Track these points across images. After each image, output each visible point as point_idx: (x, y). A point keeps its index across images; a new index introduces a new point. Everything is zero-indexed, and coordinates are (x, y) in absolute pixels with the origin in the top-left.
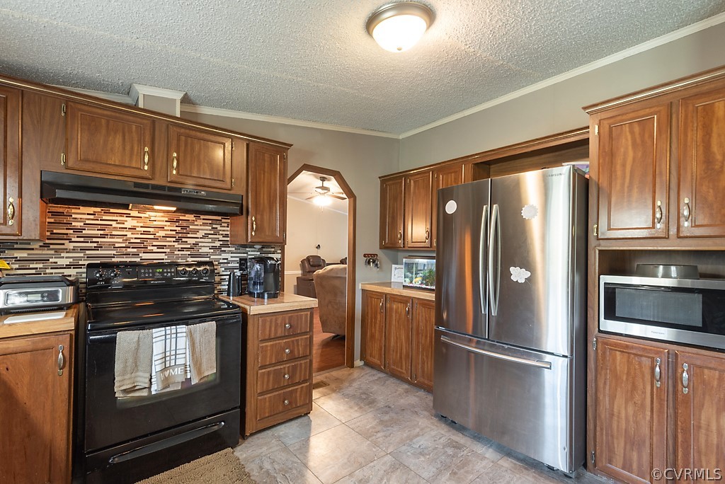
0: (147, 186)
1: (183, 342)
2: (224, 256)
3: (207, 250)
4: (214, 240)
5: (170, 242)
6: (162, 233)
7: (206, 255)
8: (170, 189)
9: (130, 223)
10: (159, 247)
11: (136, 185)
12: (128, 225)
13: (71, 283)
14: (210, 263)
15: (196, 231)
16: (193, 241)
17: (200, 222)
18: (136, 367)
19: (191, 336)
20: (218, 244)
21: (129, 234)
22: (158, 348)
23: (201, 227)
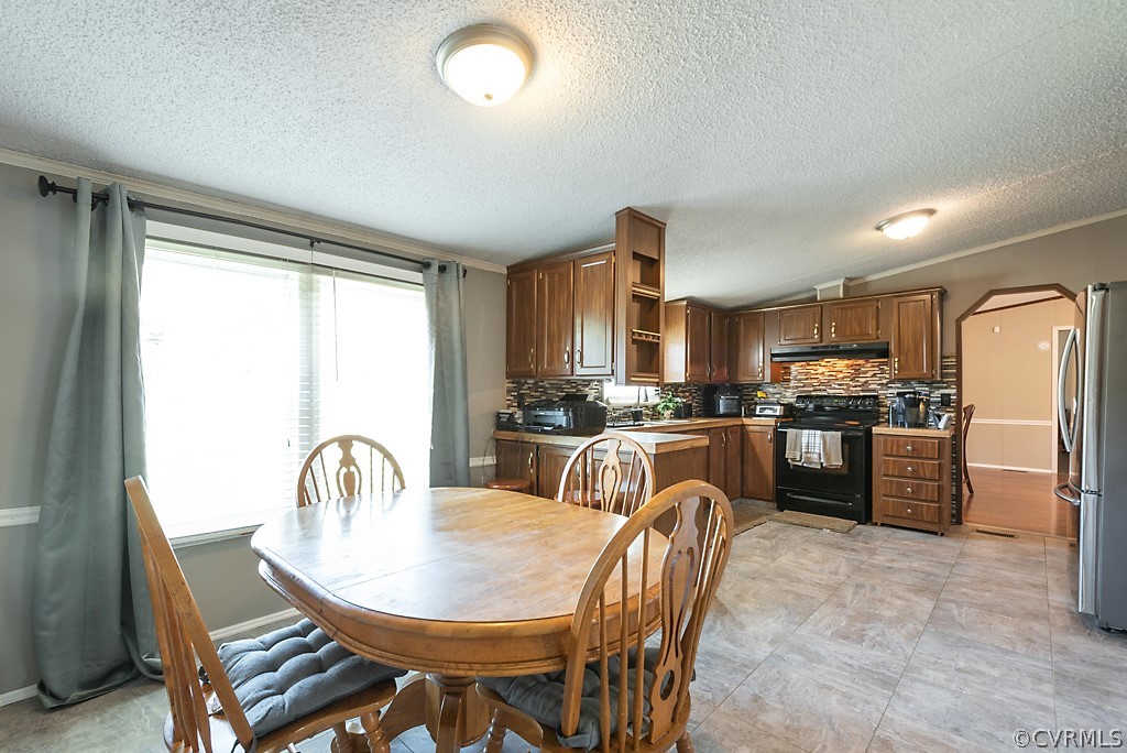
0: (818, 347)
1: (818, 440)
2: (891, 391)
3: (875, 386)
4: (881, 379)
5: (847, 381)
6: (841, 375)
7: (874, 390)
8: (833, 346)
9: (821, 370)
10: (839, 385)
11: (813, 348)
12: (820, 371)
13: (782, 405)
14: (876, 397)
15: (866, 372)
16: (864, 380)
17: (869, 365)
18: (795, 449)
19: (824, 437)
20: (884, 381)
21: (821, 377)
22: (804, 440)
23: (869, 367)
